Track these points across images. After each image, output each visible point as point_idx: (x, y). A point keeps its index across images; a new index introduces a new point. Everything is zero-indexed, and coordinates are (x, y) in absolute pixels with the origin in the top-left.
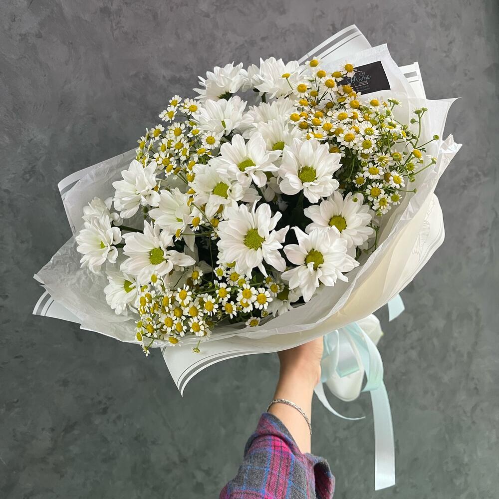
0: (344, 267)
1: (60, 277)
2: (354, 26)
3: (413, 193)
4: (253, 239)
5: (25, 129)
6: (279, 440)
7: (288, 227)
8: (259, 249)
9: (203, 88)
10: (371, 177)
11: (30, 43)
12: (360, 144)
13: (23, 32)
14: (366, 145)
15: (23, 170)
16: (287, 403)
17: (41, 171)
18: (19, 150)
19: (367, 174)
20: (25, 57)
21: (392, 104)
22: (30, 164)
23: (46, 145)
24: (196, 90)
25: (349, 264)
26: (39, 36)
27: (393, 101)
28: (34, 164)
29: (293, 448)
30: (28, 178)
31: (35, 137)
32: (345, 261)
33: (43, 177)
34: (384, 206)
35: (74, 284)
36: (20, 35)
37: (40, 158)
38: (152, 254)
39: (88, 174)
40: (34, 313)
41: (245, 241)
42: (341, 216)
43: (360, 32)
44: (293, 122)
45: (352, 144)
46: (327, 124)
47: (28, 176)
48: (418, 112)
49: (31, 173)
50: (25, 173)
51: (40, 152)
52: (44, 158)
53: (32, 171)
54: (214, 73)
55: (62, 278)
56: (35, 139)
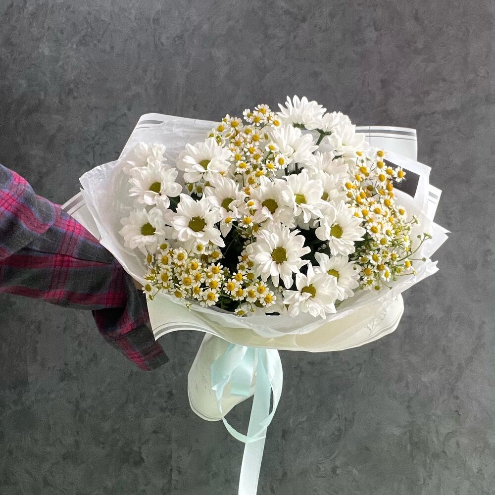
2: (414, 131)
3: (389, 289)
4: (279, 255)
8: (280, 264)
9: (286, 107)
10: (372, 261)
19: (370, 258)
21: (414, 220)
24: (280, 105)
27: (415, 219)
41: (272, 253)
42: (338, 272)
43: (415, 138)
44: (345, 188)
48: (425, 235)
54: (300, 101)
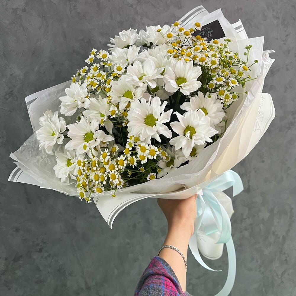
0: (209, 134)
1: (26, 158)
5: (9, 67)
6: (170, 281)
7: (172, 110)
8: (154, 126)
9: (113, 44)
11: (18, 14)
12: (209, 63)
13: (14, 7)
14: (213, 63)
15: (5, 92)
16: (174, 249)
17: (16, 93)
18: (4, 80)
20: (14, 23)
22: (10, 89)
23: (21, 78)
24: (109, 45)
25: (212, 131)
26: (24, 10)
28: (12, 89)
29: (179, 289)
30: (8, 97)
31: (15, 72)
32: (209, 130)
33: (17, 98)
34: (228, 100)
35: (35, 163)
36: (13, 9)
37: (17, 85)
38: (86, 137)
39: (44, 94)
40: (9, 180)
41: (145, 122)
45: (204, 63)
46: (189, 53)
47: (7, 96)
49: (10, 95)
50: (6, 94)
51: (17, 82)
52: (19, 86)
53: (11, 94)
55: (28, 159)
56: (14, 74)
